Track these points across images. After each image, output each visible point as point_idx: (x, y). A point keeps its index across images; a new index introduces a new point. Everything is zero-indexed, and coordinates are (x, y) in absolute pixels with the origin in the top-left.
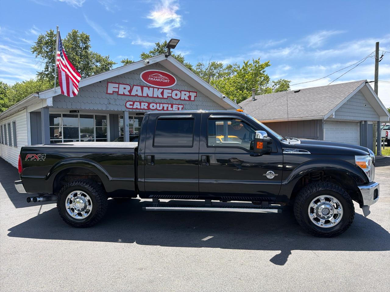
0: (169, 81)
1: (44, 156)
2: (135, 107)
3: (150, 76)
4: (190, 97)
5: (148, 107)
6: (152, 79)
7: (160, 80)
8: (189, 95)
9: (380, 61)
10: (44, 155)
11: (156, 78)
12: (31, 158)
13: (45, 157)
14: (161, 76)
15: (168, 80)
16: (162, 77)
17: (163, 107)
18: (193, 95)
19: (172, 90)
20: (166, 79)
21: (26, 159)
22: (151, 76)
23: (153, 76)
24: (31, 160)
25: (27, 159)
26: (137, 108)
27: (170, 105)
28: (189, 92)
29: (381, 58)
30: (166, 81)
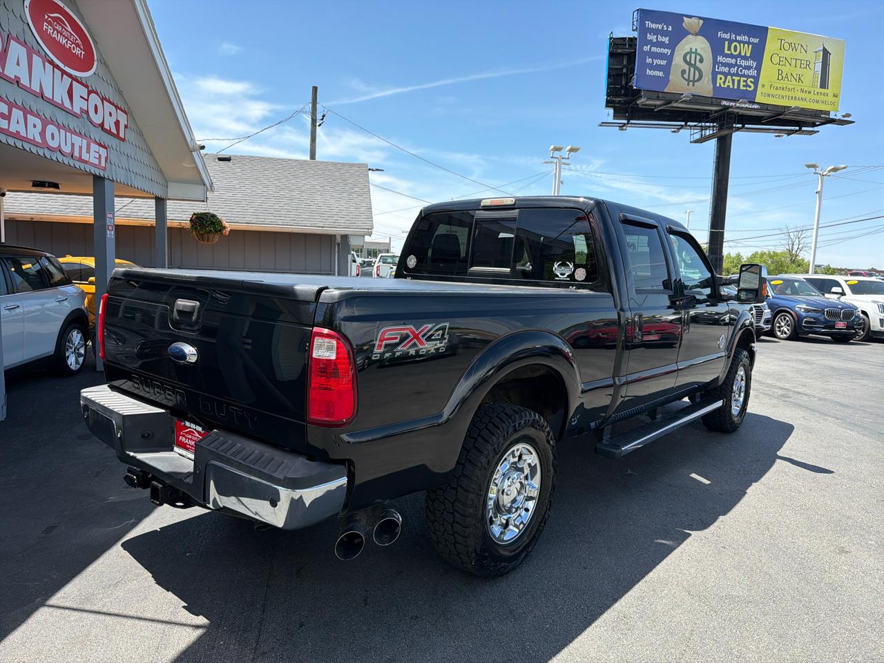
0: (83, 53)
1: (443, 335)
2: (13, 129)
3: (46, 17)
4: (117, 123)
5: (43, 134)
6: (50, 31)
7: (67, 42)
8: (117, 120)
9: (319, 126)
10: (443, 329)
11: (58, 32)
12: (397, 345)
13: (446, 336)
14: (69, 29)
15: (81, 49)
16: (72, 34)
17: (73, 145)
18: (123, 119)
19: (87, 86)
20: (77, 45)
21: (376, 350)
22: (49, 17)
23: (53, 18)
24: (398, 354)
25: (382, 350)
26: (17, 135)
27: (85, 142)
28: (117, 107)
29: (322, 119)
30: (77, 51)
